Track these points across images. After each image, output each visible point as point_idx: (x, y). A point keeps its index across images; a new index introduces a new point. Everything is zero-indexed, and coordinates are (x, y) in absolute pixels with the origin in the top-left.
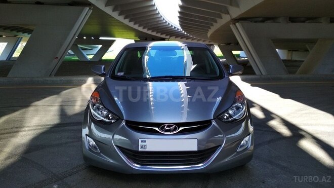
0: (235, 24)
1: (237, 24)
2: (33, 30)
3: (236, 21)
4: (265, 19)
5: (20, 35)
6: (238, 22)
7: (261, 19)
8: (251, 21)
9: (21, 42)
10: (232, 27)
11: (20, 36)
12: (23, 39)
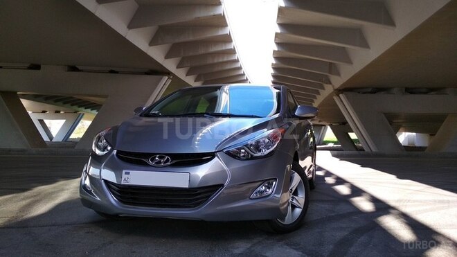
0: (338, 96)
1: (341, 95)
2: (101, 105)
3: (339, 91)
4: (377, 90)
5: (82, 110)
6: (342, 93)
7: (370, 90)
8: (359, 93)
9: (82, 120)
10: (335, 98)
11: (82, 113)
12: (85, 116)
